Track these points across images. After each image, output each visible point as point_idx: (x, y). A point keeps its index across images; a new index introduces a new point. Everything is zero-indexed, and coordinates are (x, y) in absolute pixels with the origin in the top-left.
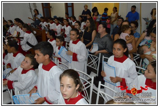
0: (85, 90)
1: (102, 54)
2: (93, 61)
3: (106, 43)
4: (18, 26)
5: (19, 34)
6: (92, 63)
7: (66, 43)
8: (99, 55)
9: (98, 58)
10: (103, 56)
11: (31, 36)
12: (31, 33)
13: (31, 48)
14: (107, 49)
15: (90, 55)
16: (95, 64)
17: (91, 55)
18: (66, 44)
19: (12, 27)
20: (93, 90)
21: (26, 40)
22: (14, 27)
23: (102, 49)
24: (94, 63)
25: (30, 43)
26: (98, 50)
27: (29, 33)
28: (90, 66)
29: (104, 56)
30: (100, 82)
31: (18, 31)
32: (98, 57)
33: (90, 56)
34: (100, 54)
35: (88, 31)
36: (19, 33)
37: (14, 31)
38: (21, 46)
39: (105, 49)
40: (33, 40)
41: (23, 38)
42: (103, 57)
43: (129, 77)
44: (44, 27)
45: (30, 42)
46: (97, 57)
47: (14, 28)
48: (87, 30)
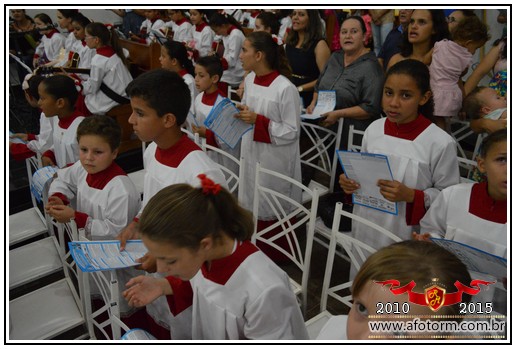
0: (290, 234)
1: (349, 120)
2: (316, 146)
3: (362, 81)
4: (70, 32)
5: (74, 57)
6: (315, 152)
7: (229, 87)
8: (337, 124)
9: (333, 136)
10: (352, 127)
11: (115, 66)
12: (115, 56)
13: (114, 104)
14: (364, 104)
15: (306, 127)
16: (324, 154)
17: (312, 126)
18: (230, 90)
19: (49, 36)
20: (317, 235)
21: (96, 79)
22: (56, 36)
23: (351, 104)
24: (320, 153)
25: (113, 88)
26: (336, 109)
27: (109, 55)
28: (307, 162)
29: (355, 128)
30: (339, 206)
31: (73, 50)
32: (336, 131)
33: (309, 128)
34: (341, 121)
35: (298, 47)
36: (77, 55)
37: (59, 51)
38: (84, 96)
39: (357, 103)
40: (121, 78)
41: (87, 72)
42: (352, 130)
43: (433, 187)
44: (155, 35)
45: (112, 84)
46: (330, 132)
47: (58, 41)
48: (297, 43)
